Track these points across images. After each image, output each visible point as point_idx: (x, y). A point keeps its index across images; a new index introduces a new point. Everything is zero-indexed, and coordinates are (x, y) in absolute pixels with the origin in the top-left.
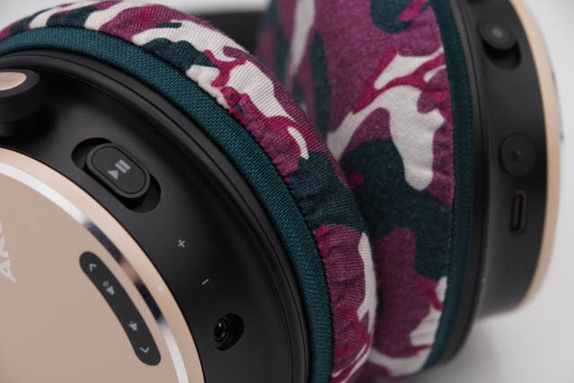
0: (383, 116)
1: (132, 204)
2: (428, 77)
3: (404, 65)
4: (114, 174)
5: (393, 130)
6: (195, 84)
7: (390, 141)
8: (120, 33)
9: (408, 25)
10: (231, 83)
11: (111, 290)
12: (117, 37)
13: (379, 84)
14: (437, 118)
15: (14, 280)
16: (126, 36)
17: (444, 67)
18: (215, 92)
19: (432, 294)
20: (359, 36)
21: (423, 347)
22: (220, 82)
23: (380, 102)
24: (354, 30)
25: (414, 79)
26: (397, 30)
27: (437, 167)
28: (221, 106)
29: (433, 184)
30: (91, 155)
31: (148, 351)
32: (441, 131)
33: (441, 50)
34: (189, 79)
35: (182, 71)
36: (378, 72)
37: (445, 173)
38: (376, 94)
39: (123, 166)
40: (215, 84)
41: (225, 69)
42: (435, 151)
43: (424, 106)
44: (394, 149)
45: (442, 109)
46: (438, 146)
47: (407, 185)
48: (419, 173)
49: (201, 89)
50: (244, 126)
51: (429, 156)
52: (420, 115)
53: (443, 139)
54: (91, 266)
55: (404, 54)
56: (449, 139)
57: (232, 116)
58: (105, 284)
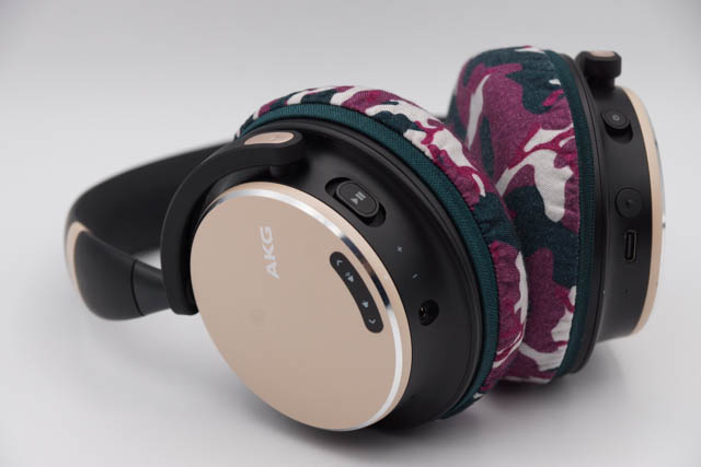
0: (530, 169)
1: (367, 221)
2: (562, 144)
3: (545, 135)
4: (355, 201)
5: (536, 180)
6: (410, 142)
7: (534, 187)
8: (357, 107)
9: (548, 109)
10: (435, 142)
11: (351, 279)
12: (354, 110)
13: (528, 148)
14: (568, 172)
15: (277, 276)
16: (361, 110)
17: (573, 137)
18: (424, 148)
19: (566, 299)
20: (514, 116)
21: (561, 343)
22: (427, 141)
23: (527, 161)
24: (510, 113)
25: (552, 145)
26: (540, 112)
27: (567, 206)
28: (427, 158)
29: (564, 218)
30: (339, 188)
31: (374, 322)
32: (571, 180)
33: (572, 126)
34: (406, 139)
35: (401, 134)
36: (526, 140)
37: (573, 210)
38: (526, 155)
39: (361, 196)
40: (423, 142)
41: (430, 134)
42: (566, 195)
43: (558, 164)
44: (538, 192)
45: (571, 165)
46: (568, 191)
47: (546, 217)
48: (555, 210)
49: (414, 146)
50: (443, 171)
51: (562, 198)
52: (555, 170)
53: (571, 186)
54: (338, 262)
55: (545, 128)
56: (576, 186)
57: (435, 164)
58: (348, 274)
